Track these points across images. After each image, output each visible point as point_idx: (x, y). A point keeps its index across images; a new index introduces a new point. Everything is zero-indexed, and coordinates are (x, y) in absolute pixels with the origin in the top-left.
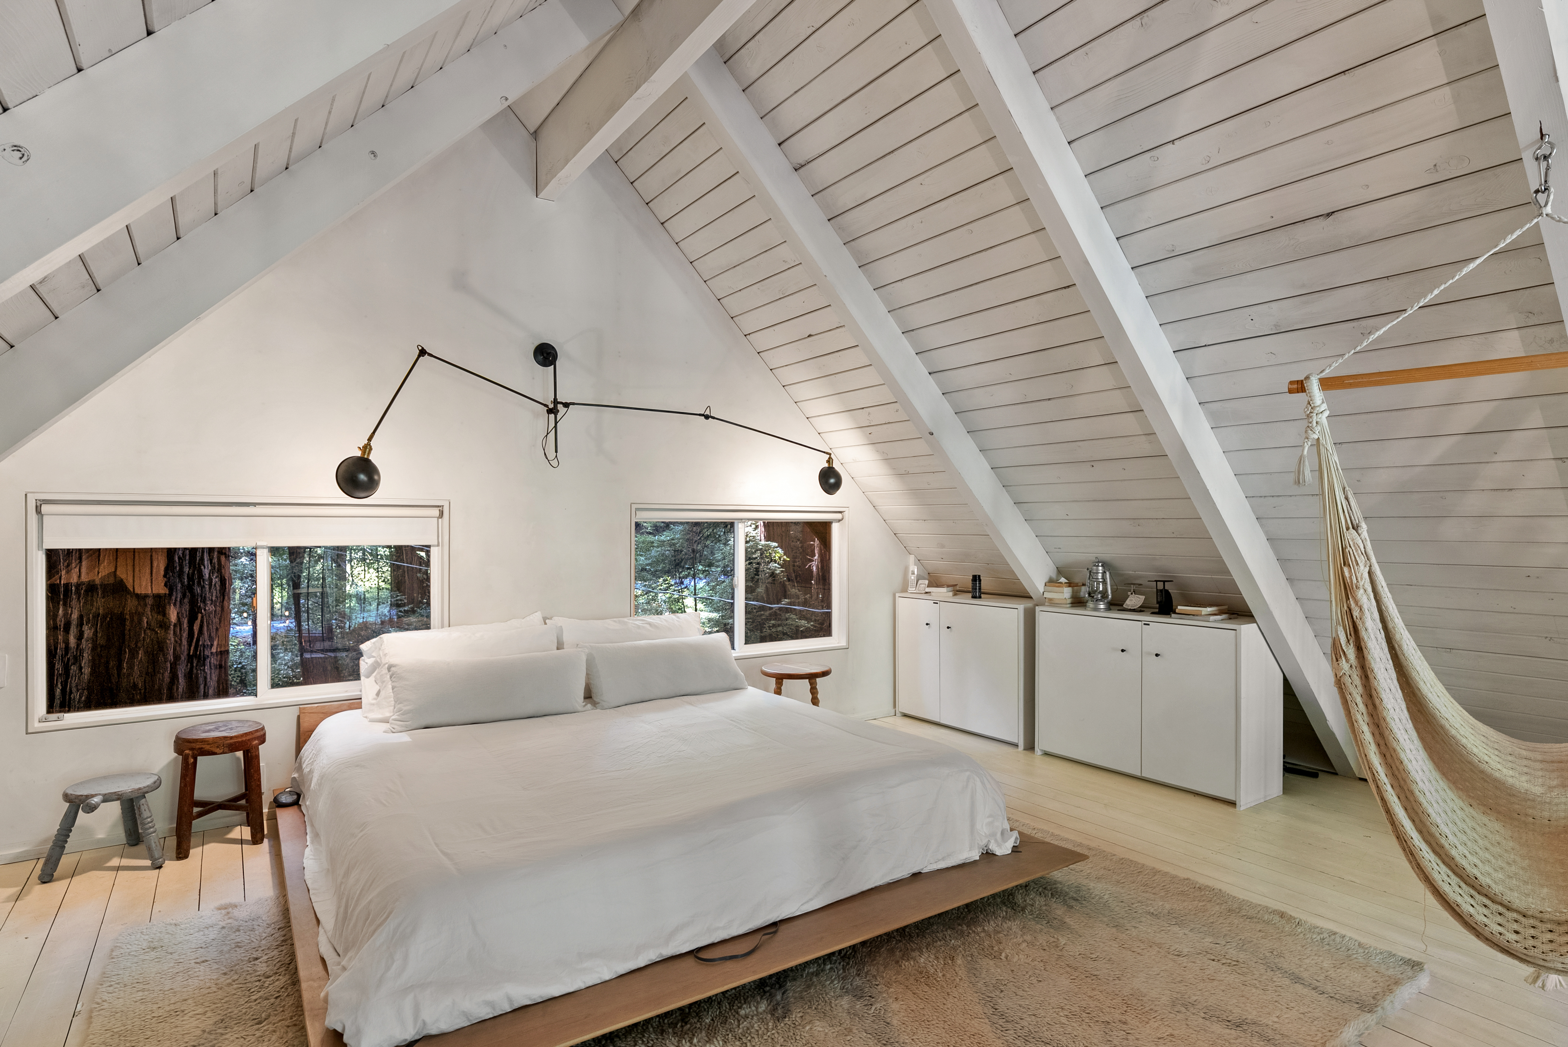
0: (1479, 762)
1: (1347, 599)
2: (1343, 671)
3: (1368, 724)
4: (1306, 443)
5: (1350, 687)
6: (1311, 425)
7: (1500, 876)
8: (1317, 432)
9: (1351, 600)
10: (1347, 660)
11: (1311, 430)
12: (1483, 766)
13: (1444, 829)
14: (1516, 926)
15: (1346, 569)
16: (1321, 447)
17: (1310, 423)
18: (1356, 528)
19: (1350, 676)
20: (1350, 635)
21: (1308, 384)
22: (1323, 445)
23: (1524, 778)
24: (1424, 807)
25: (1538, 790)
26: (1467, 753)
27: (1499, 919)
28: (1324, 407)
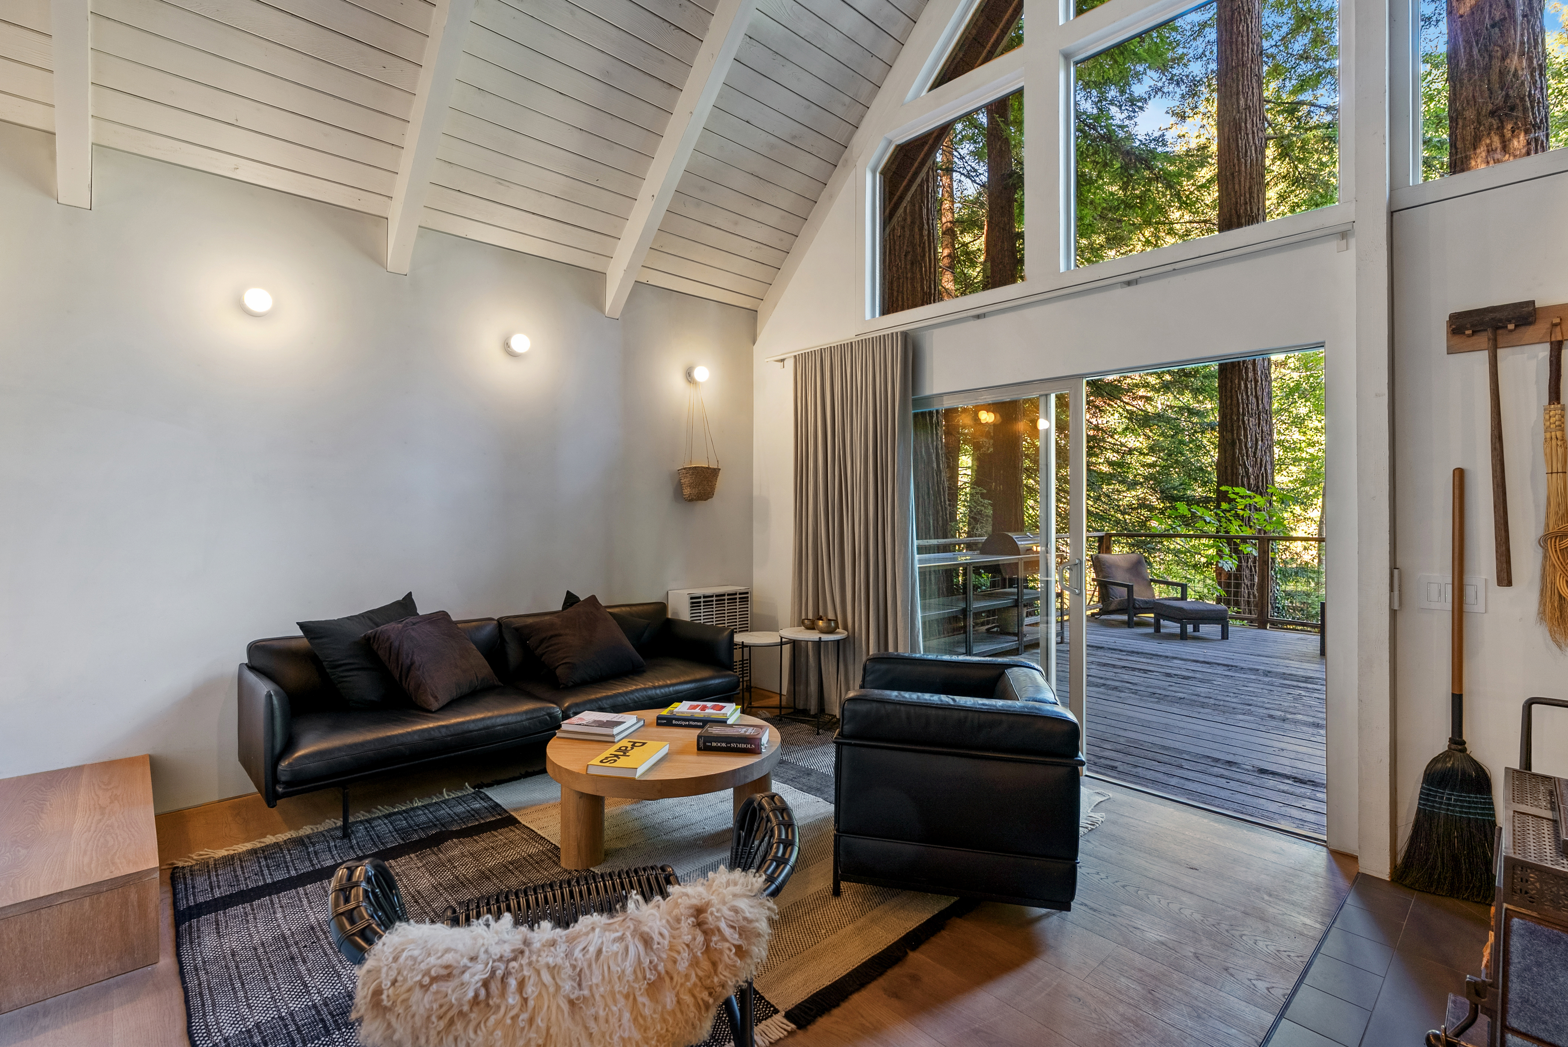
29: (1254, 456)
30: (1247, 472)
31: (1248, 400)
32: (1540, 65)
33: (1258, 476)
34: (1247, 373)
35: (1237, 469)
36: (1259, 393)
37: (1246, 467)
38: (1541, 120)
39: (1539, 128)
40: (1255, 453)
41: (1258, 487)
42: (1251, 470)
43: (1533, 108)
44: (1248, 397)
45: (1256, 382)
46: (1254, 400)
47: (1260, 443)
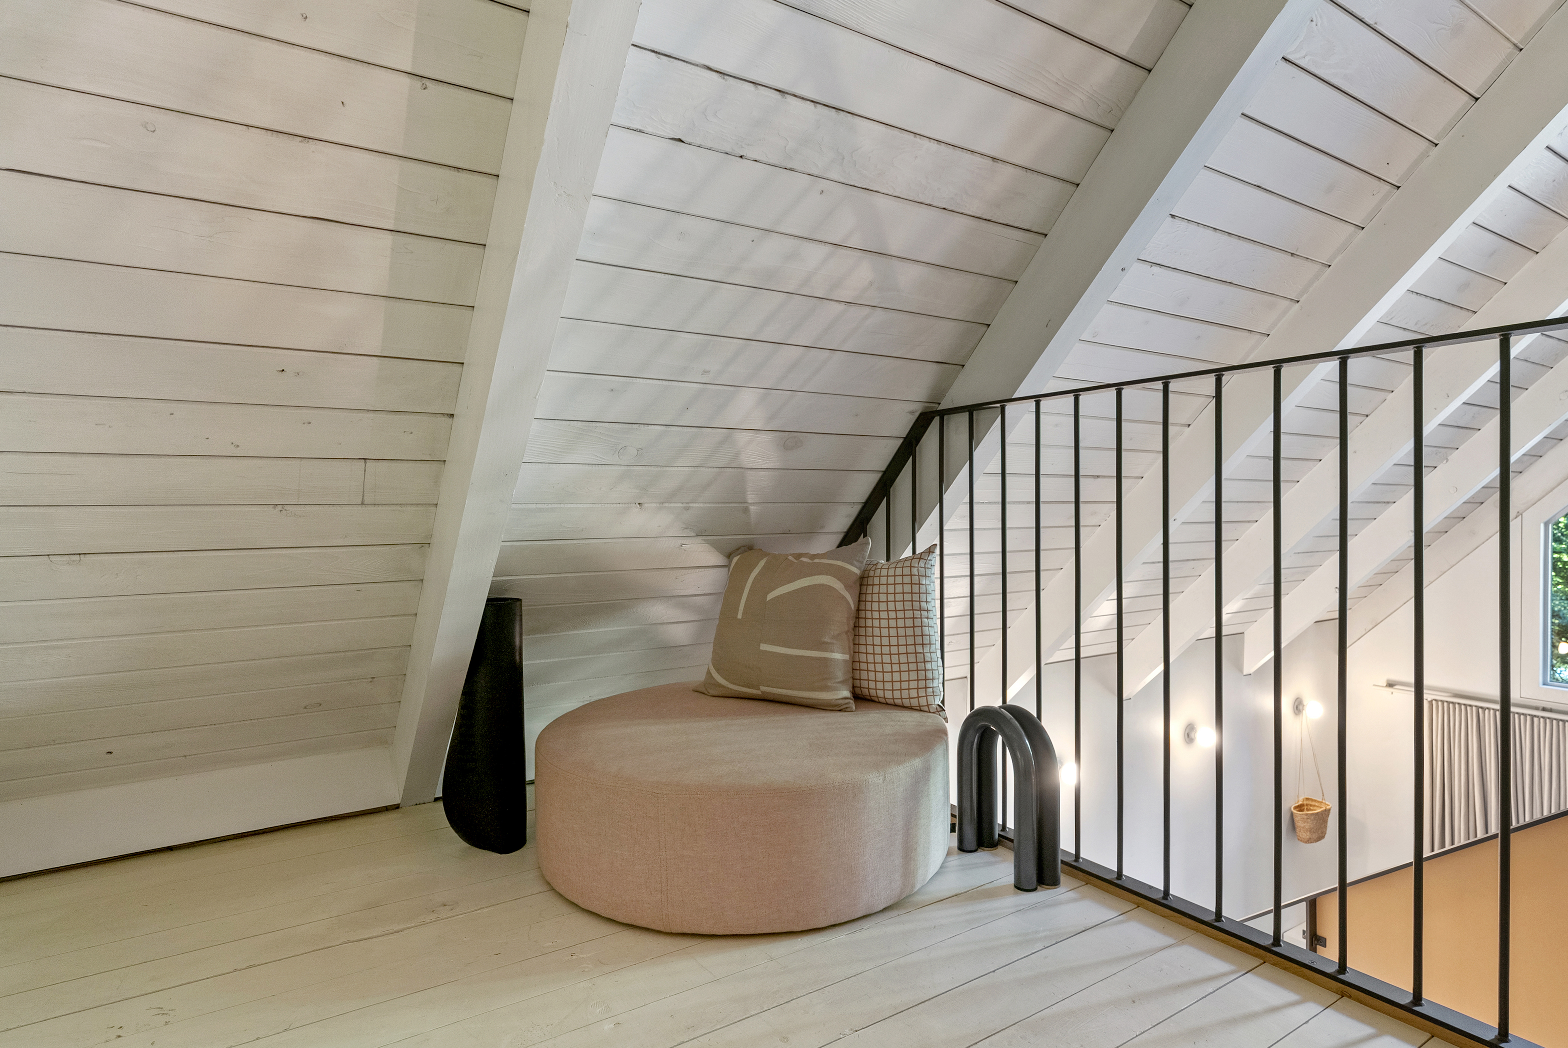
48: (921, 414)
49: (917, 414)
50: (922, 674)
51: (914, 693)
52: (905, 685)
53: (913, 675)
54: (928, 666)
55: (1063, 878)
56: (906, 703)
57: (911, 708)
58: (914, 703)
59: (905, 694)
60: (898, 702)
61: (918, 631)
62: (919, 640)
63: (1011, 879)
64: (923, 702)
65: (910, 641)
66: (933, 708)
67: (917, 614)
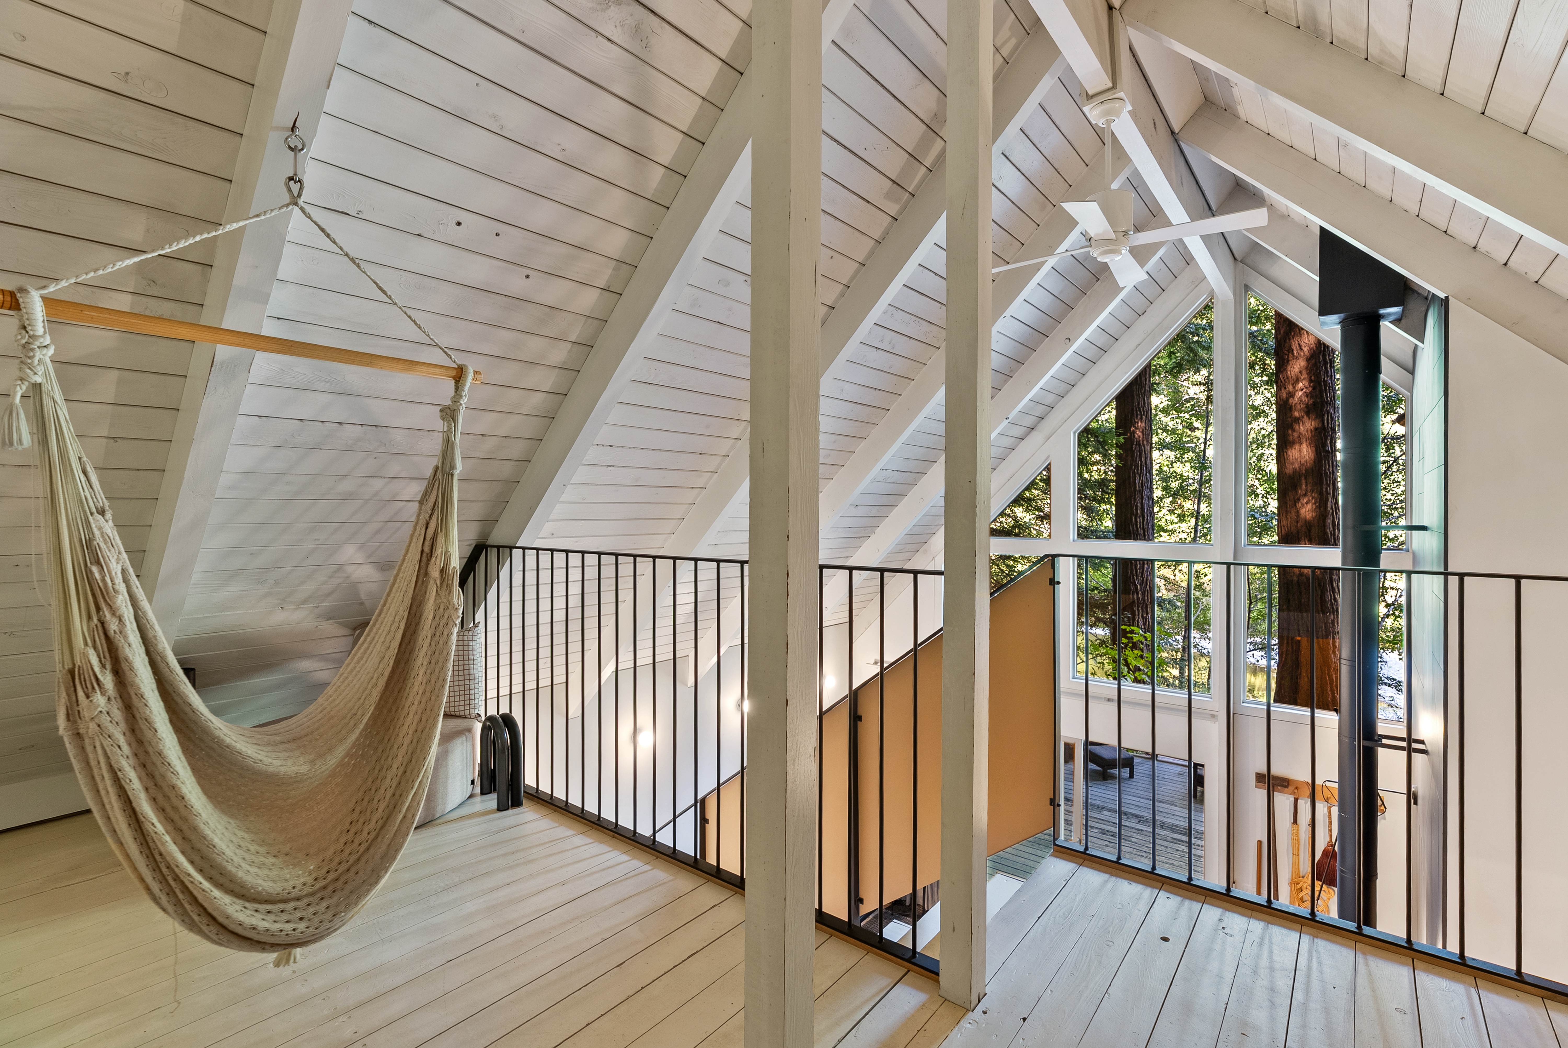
0: (254, 763)
1: (98, 609)
2: (100, 709)
3: (134, 767)
4: (18, 388)
5: (110, 728)
6: (29, 361)
7: (276, 873)
8: (40, 373)
9: (105, 609)
10: (103, 693)
11: (30, 368)
12: (258, 766)
13: (229, 853)
14: (299, 914)
15: (95, 569)
16: (44, 396)
17: (29, 358)
18: (102, 512)
19: (108, 713)
20: (105, 658)
21: (27, 300)
22: (49, 395)
23: (290, 762)
24: (209, 839)
25: (304, 768)
26: (243, 758)
27: (285, 917)
28: (47, 340)
29: (1142, 576)
30: (1136, 588)
31: (1137, 531)
32: (1330, 360)
33: (1144, 592)
34: (1137, 510)
35: (1130, 586)
36: (1146, 526)
37: (1136, 585)
38: (1331, 399)
39: (1330, 404)
40: (1142, 574)
41: (1144, 601)
42: (1139, 587)
43: (1326, 390)
44: (1137, 529)
45: (1143, 517)
46: (1142, 531)
47: (1146, 566)
48: (476, 546)
49: (473, 546)
50: (467, 697)
51: (462, 708)
52: (457, 704)
53: (462, 698)
54: (472, 692)
55: (525, 801)
56: (457, 714)
57: (460, 717)
58: (462, 713)
59: (457, 709)
60: (453, 713)
61: (466, 672)
62: (467, 677)
63: (496, 807)
64: (467, 712)
65: (461, 678)
66: (473, 716)
67: (466, 662)
